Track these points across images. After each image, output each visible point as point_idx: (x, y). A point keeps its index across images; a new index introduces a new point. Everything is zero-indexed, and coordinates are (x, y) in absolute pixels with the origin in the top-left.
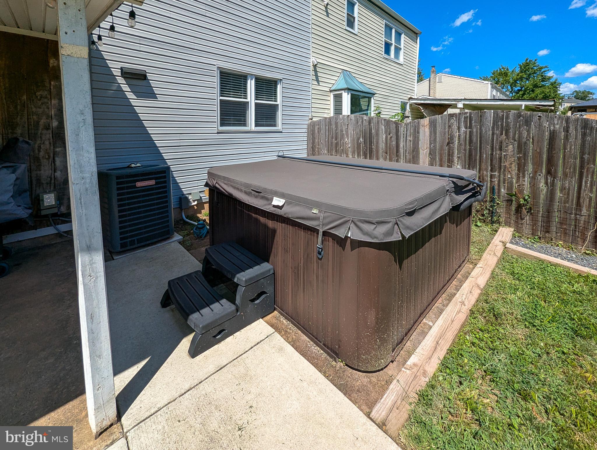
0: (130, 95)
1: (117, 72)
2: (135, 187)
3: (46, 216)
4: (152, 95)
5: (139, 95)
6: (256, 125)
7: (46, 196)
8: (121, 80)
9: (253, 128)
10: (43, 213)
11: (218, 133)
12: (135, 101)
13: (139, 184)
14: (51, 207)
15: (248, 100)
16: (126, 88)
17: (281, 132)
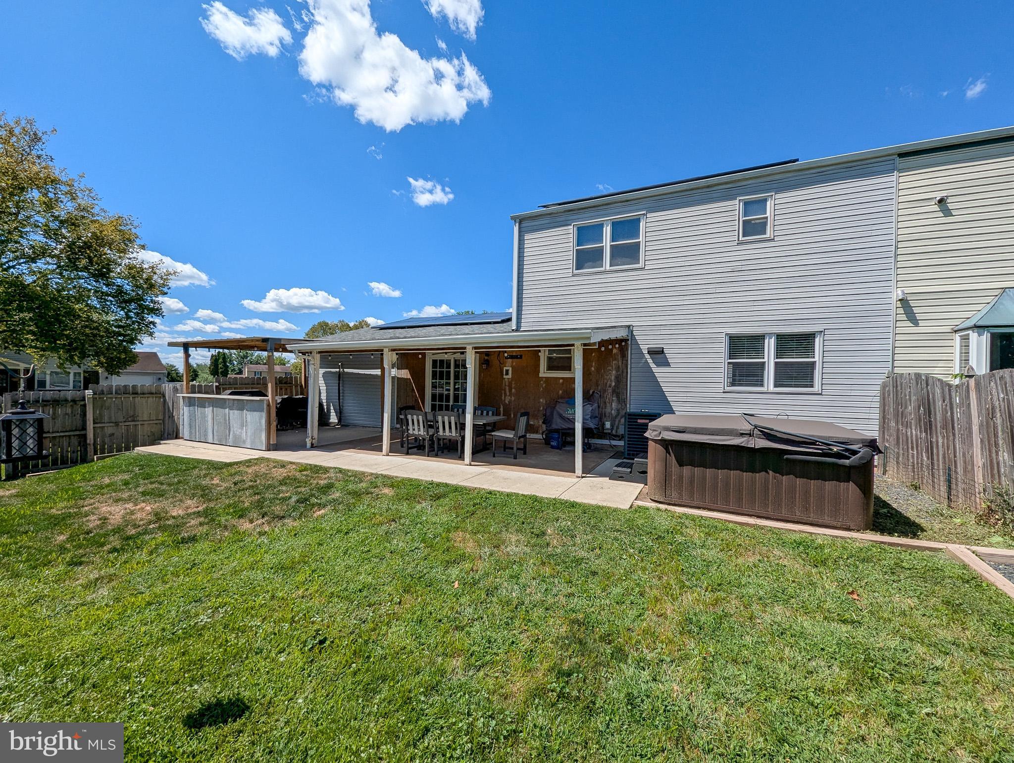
0: (652, 365)
1: (645, 352)
2: (637, 422)
3: (606, 433)
4: (667, 364)
5: (658, 365)
6: (776, 386)
7: (606, 423)
8: (647, 356)
9: (771, 388)
10: (605, 431)
11: (724, 392)
12: (655, 369)
13: (639, 421)
14: (608, 429)
15: (766, 360)
16: (650, 361)
17: (821, 394)
